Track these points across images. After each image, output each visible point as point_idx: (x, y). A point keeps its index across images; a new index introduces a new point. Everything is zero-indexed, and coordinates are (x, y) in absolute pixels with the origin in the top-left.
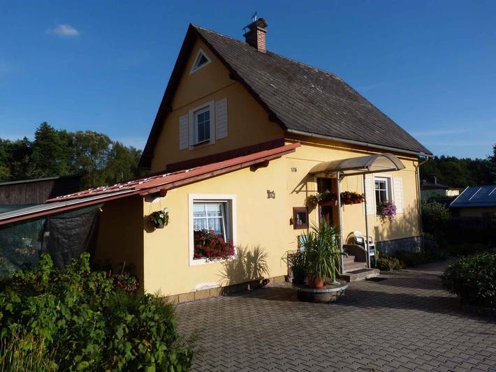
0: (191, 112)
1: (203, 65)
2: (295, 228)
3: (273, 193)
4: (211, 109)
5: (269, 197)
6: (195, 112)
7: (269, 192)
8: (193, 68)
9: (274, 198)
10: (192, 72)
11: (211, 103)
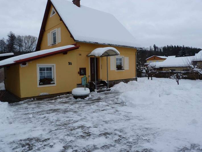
0: (51, 32)
1: (54, 14)
2: (80, 75)
3: (71, 63)
4: (56, 31)
5: (69, 65)
6: (52, 32)
7: (69, 63)
8: (51, 15)
9: (71, 65)
10: (50, 17)
11: (56, 29)
